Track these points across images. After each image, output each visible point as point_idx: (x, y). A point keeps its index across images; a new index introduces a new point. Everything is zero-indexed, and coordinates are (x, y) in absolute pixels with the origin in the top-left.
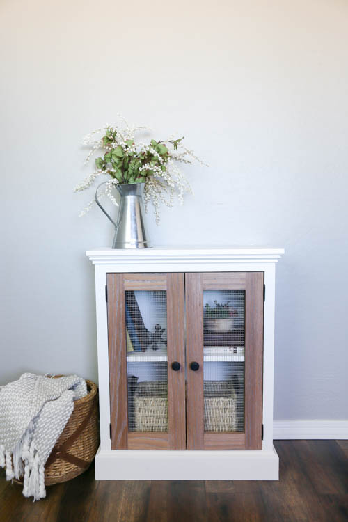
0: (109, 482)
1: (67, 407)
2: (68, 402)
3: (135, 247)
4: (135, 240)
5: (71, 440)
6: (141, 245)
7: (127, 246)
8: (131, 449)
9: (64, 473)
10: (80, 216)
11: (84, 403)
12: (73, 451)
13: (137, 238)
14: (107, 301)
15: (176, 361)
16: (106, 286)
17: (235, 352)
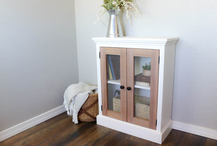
0: (100, 126)
1: (86, 96)
2: (86, 94)
3: (114, 36)
4: (114, 34)
5: (89, 108)
6: (117, 36)
7: (111, 36)
8: (108, 117)
9: (86, 118)
10: (94, 24)
11: (94, 96)
12: (89, 112)
13: (115, 33)
14: (100, 58)
15: (123, 85)
16: (100, 52)
17: (150, 85)
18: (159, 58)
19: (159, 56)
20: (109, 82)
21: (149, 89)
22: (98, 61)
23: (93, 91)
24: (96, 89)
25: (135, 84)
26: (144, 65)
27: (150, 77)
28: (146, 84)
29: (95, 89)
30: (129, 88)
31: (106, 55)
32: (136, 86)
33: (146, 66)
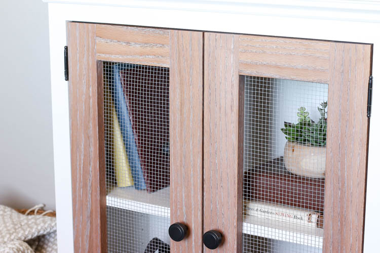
14: (67, 79)
15: (184, 220)
16: (66, 48)
17: (320, 224)
18: (370, 85)
19: (371, 79)
20: (112, 201)
21: (317, 242)
22: (60, 90)
23: (30, 242)
24: (49, 234)
25: (243, 214)
26: (295, 120)
27: (320, 183)
28: (303, 218)
29: (42, 232)
30: (216, 237)
31: (99, 62)
32: (249, 229)
33: (304, 124)
